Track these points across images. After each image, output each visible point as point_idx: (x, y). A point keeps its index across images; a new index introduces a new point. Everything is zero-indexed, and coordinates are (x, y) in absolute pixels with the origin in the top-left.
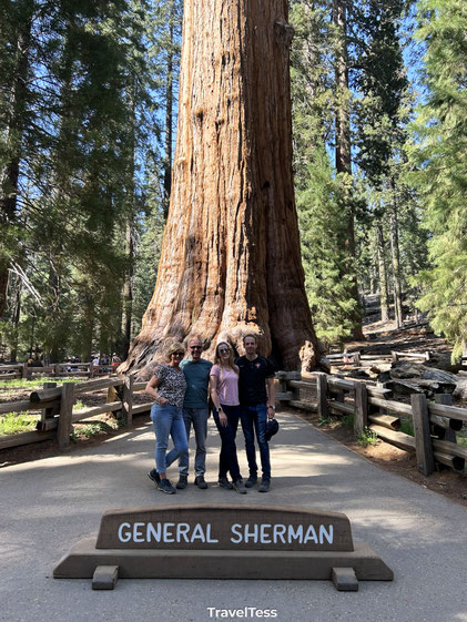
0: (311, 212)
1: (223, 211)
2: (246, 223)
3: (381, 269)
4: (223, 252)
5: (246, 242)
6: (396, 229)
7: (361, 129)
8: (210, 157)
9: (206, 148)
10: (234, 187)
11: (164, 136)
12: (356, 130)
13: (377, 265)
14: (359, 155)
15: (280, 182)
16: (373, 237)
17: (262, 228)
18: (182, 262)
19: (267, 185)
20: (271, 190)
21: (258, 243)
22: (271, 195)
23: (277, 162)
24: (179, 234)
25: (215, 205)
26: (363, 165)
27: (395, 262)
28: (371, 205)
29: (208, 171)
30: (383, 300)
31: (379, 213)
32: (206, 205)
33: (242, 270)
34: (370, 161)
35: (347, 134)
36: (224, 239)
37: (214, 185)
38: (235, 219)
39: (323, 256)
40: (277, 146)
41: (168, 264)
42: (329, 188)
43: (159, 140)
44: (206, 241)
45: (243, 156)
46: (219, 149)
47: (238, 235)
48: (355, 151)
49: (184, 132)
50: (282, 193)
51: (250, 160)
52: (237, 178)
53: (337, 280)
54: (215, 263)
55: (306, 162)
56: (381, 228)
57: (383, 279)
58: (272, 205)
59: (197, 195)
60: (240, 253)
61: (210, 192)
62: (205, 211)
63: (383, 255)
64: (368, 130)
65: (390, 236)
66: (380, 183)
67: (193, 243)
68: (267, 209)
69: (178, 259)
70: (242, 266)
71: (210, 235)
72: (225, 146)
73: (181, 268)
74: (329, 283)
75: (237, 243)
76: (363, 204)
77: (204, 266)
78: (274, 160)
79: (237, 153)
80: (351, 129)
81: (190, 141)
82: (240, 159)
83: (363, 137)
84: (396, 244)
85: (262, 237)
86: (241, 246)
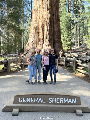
1: (44, 21)
2: (49, 24)
3: (76, 35)
4: (44, 30)
5: (49, 28)
6: (80, 27)
9: (40, 6)
10: (46, 15)
15: (57, 14)
16: (75, 28)
17: (52, 25)
18: (35, 33)
19: (54, 15)
20: (55, 16)
21: (51, 28)
22: (54, 17)
23: (56, 9)
24: (34, 26)
25: (42, 19)
26: (74, 12)
27: (79, 34)
28: (75, 21)
29: (41, 11)
30: (76, 42)
31: (77, 23)
32: (40, 19)
33: (48, 34)
35: (71, 4)
36: (44, 27)
37: (42, 15)
38: (46, 23)
39: (65, 32)
41: (32, 33)
42: (67, 17)
43: (30, 6)
44: (40, 28)
45: (49, 8)
46: (43, 6)
47: (47, 26)
48: (72, 8)
50: (57, 17)
51: (50, 9)
52: (47, 13)
53: (67, 37)
54: (42, 33)
55: (62, 10)
56: (77, 26)
57: (76, 37)
58: (55, 19)
59: (38, 17)
60: (47, 30)
61: (41, 16)
62: (40, 21)
63: (77, 32)
64: (75, 3)
65: (78, 28)
66: (77, 16)
67: (37, 28)
68: (53, 20)
70: (48, 33)
71: (41, 26)
72: (44, 5)
75: (47, 28)
76: (73, 21)
77: (39, 34)
78: (55, 9)
79: (47, 7)
80: (72, 3)
81: (36, 4)
82: (48, 9)
83: (74, 5)
84: (80, 30)
85: (52, 27)
86: (48, 29)
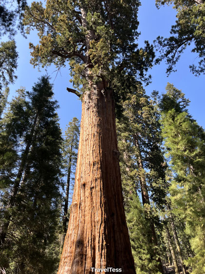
0: (133, 223)
1: (94, 227)
2: (105, 233)
3: (172, 251)
4: (94, 249)
5: (104, 243)
6: (175, 230)
7: (151, 185)
8: (88, 203)
9: (86, 199)
10: (98, 216)
11: (66, 187)
12: (149, 185)
13: (169, 249)
14: (152, 195)
15: (119, 212)
16: (164, 234)
17: (112, 235)
18: (73, 254)
19: (113, 214)
20: (115, 217)
21: (110, 244)
22: (115, 220)
23: (117, 204)
24: (72, 239)
25: (90, 225)
26: (154, 200)
27: (178, 247)
28: (161, 218)
29: (87, 208)
30: (176, 270)
31: (165, 223)
32: (86, 225)
33: (103, 259)
34: (157, 198)
35: (146, 186)
36: (94, 241)
37: (90, 215)
38: (99, 231)
39: (141, 247)
40: (117, 196)
41: (66, 255)
42: (141, 212)
44: (86, 242)
45: (102, 202)
46: (92, 199)
47: (101, 239)
48: (150, 193)
49: (77, 191)
50: (120, 218)
51: (105, 203)
52: (100, 212)
53: (150, 260)
54: (90, 255)
55: (129, 200)
56: (168, 229)
57: (174, 257)
58: (116, 223)
59: (82, 220)
60: (102, 249)
61: (88, 218)
62: (85, 227)
63: (172, 243)
64: (154, 184)
65: (173, 233)
66: (163, 208)
67: (80, 243)
68: (114, 225)
69: (71, 253)
70: (103, 257)
71: (87, 240)
72: (94, 198)
73: (72, 258)
74: (146, 262)
75: (101, 244)
76: (157, 218)
77: (84, 257)
78: (115, 203)
79: (99, 201)
80: (147, 184)
81: (79, 195)
82: (101, 203)
83: (152, 188)
84: (177, 238)
85: (112, 240)
86: (102, 245)
